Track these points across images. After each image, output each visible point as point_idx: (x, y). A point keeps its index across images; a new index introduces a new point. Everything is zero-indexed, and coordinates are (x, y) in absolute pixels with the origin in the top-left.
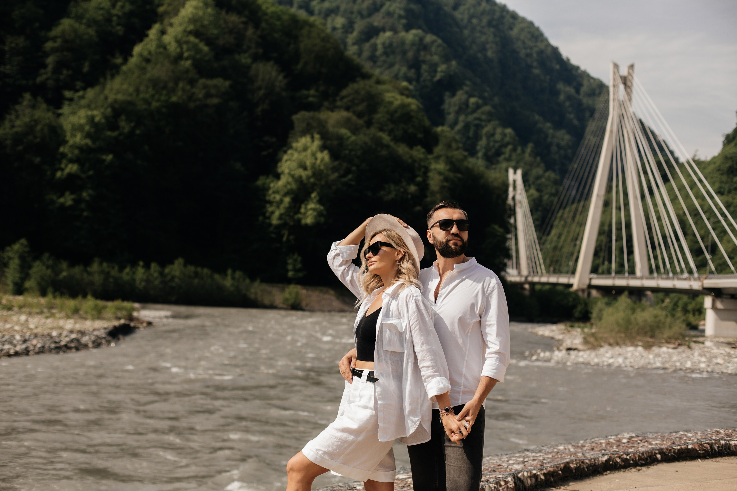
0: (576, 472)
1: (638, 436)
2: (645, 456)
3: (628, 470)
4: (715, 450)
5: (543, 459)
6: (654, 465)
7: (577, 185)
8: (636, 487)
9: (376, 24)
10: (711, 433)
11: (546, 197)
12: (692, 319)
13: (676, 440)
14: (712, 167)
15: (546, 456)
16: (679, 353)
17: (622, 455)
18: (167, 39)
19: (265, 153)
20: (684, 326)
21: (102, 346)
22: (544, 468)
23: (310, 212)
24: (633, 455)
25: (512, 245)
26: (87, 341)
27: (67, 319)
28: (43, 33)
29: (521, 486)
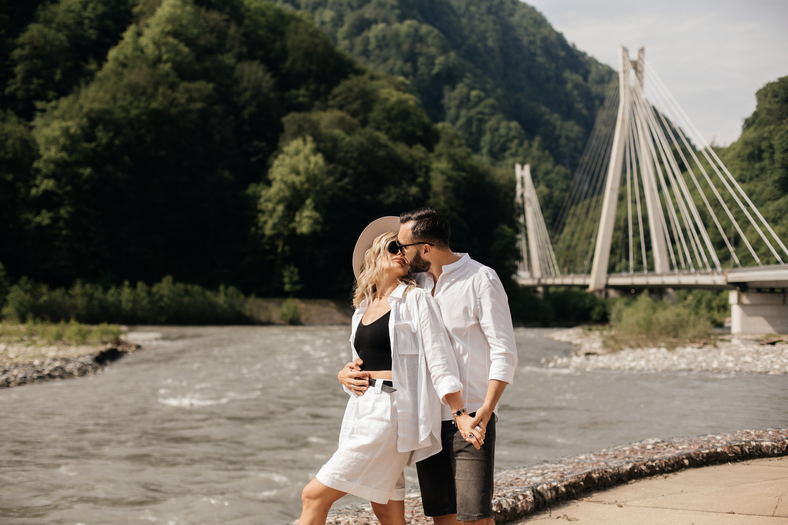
0: (598, 482)
1: (663, 442)
2: (672, 462)
3: (655, 478)
4: (746, 452)
5: (563, 470)
6: (681, 471)
7: (589, 179)
8: (663, 496)
9: (367, 16)
10: (741, 434)
11: (556, 194)
12: (717, 316)
13: (704, 444)
14: (731, 154)
15: (566, 467)
16: (705, 353)
17: (647, 462)
18: (144, 41)
19: (254, 159)
20: (708, 324)
21: (87, 373)
22: (565, 480)
23: (305, 221)
24: (659, 462)
25: (522, 246)
26: (72, 368)
27: (49, 346)
28: (10, 41)
29: (541, 500)
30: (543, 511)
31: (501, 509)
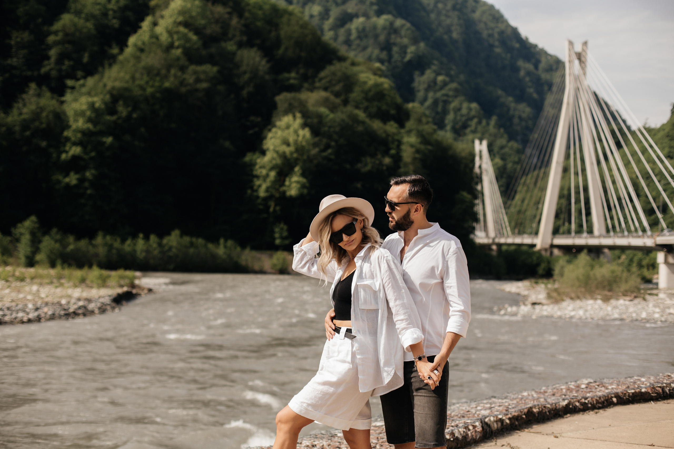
0: (538, 416)
1: (595, 382)
2: (602, 399)
3: (587, 413)
4: (667, 393)
5: (508, 404)
6: (610, 408)
7: (537, 153)
8: (593, 429)
9: (350, 11)
10: (663, 377)
11: (509, 166)
12: (646, 273)
13: (630, 385)
14: (661, 134)
15: (511, 402)
16: (635, 305)
17: (581, 399)
18: (159, 30)
19: (251, 132)
20: (639, 280)
21: (107, 312)
22: (509, 413)
23: (294, 185)
24: (591, 399)
25: (479, 210)
26: (94, 308)
27: (75, 288)
28: (45, 28)
29: (488, 430)
30: (490, 440)
31: (453, 437)
